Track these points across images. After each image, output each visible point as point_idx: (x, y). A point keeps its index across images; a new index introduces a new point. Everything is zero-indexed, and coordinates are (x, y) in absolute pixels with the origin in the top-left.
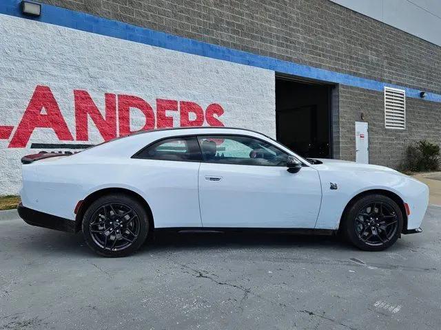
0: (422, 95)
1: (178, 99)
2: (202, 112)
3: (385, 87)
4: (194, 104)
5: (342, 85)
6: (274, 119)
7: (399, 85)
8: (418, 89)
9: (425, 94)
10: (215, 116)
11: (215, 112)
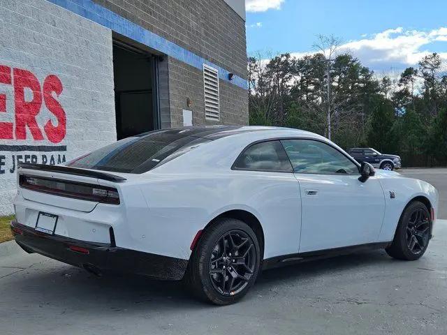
0: (230, 76)
1: (13, 64)
2: (38, 89)
3: (204, 65)
4: (30, 74)
5: (171, 57)
6: (113, 103)
7: (213, 62)
8: (228, 69)
9: (234, 77)
10: (54, 94)
11: (54, 88)
